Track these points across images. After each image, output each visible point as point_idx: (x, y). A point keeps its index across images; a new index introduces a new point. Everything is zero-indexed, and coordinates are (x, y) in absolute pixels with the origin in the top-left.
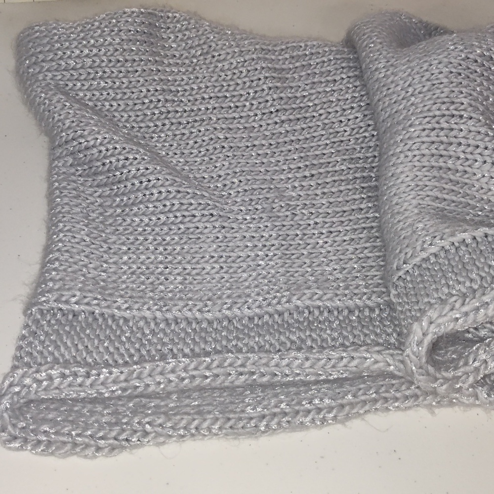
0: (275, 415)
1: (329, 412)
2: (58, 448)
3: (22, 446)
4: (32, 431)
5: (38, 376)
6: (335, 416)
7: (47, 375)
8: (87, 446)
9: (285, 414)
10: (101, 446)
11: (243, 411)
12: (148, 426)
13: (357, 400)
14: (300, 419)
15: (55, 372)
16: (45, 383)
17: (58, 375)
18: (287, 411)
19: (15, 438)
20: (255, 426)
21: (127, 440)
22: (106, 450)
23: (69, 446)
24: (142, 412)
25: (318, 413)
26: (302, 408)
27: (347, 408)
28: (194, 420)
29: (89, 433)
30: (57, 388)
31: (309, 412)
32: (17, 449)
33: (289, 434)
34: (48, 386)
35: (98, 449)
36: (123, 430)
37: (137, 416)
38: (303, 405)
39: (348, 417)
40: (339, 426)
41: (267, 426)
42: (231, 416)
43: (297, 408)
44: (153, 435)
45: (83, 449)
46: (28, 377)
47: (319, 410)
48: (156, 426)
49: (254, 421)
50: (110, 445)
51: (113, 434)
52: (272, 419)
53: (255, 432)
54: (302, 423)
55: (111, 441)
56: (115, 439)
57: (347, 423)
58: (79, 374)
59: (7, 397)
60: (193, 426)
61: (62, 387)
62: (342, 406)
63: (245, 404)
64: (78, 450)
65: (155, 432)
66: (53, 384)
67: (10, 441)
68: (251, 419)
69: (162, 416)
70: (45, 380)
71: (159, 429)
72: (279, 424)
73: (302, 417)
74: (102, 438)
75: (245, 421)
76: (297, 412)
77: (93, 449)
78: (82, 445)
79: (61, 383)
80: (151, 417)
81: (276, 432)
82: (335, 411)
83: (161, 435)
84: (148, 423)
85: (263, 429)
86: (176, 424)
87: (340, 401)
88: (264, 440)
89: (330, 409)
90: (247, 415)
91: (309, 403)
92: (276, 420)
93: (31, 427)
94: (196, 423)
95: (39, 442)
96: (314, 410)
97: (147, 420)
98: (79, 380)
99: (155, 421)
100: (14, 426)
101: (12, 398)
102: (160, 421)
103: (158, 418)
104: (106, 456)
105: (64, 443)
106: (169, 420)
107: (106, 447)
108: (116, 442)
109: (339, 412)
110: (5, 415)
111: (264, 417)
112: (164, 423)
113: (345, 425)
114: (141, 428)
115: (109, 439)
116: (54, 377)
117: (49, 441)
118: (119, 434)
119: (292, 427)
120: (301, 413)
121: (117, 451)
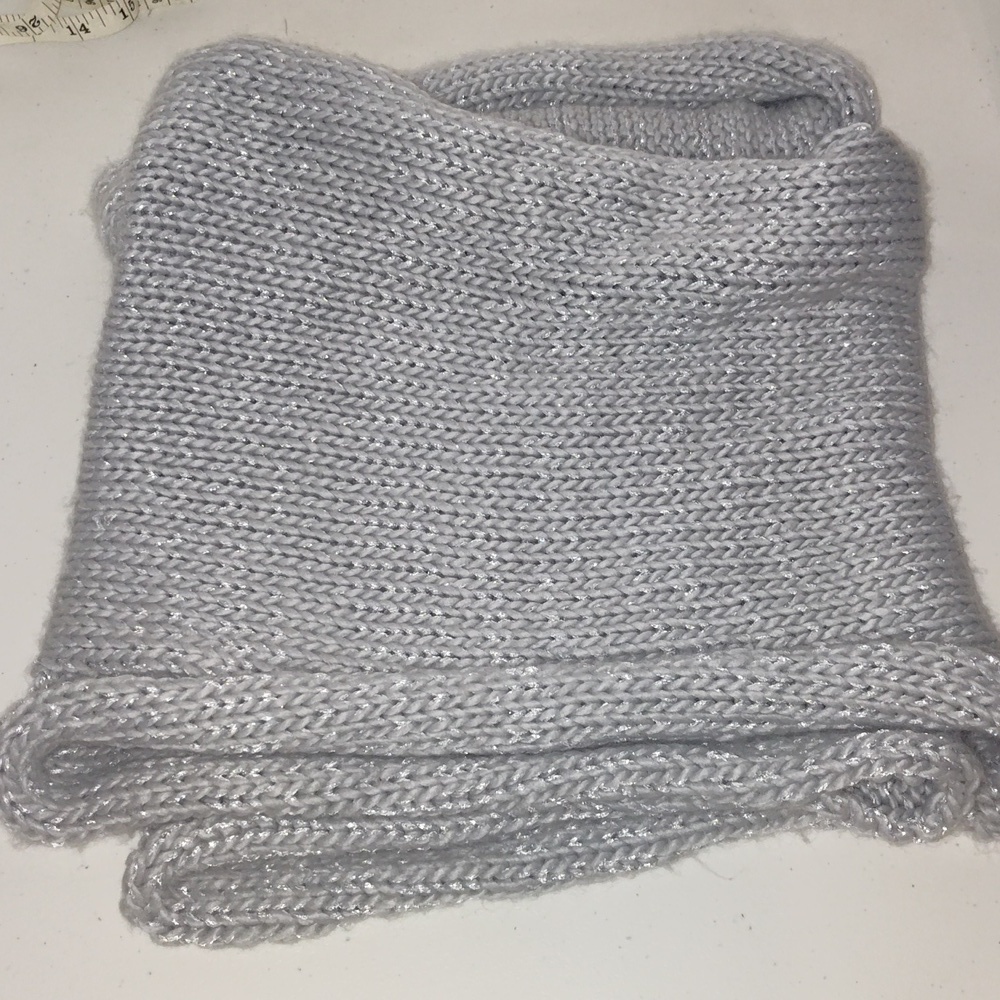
0: (560, 857)
1: (646, 850)
2: (238, 936)
3: (183, 939)
4: (196, 913)
5: (202, 833)
6: (655, 857)
7: (214, 830)
8: (283, 926)
9: (577, 856)
10: (303, 923)
11: (512, 853)
12: (368, 886)
13: (687, 830)
14: (599, 862)
15: (226, 826)
16: (212, 844)
17: (231, 830)
18: (579, 851)
19: (172, 927)
20: (531, 876)
21: (339, 910)
22: (312, 929)
23: (255, 931)
24: (358, 863)
25: (628, 853)
26: (602, 846)
27: (673, 844)
28: (437, 869)
29: (283, 906)
30: (231, 851)
31: (613, 851)
32: (177, 943)
33: (584, 887)
34: (218, 848)
35: (301, 928)
36: (333, 896)
37: (350, 870)
38: (604, 841)
39: (674, 857)
40: (661, 871)
41: (550, 875)
42: (492, 860)
43: (594, 846)
44: (376, 898)
45: (277, 932)
46: (187, 836)
47: (629, 848)
48: (380, 884)
49: (529, 867)
50: (315, 920)
51: (319, 903)
52: (557, 865)
53: (532, 887)
54: (603, 868)
55: (316, 915)
56: (323, 910)
57: (674, 866)
58: (262, 825)
59: (157, 870)
60: (436, 879)
61: (238, 848)
62: (665, 841)
63: (516, 842)
64: (270, 932)
65: (380, 892)
66: (224, 844)
67: (164, 934)
68: (524, 864)
69: (390, 867)
70: (212, 839)
71: (386, 889)
72: (567, 871)
73: (602, 859)
74: (303, 911)
75: (514, 868)
76: (595, 853)
77: (292, 929)
78: (275, 925)
79: (237, 843)
80: (373, 870)
81: (566, 885)
82: (653, 849)
83: (388, 897)
84: (369, 880)
85: (543, 880)
86: (410, 877)
87: (660, 833)
88: (548, 899)
89: (646, 846)
90: (517, 859)
91: (613, 837)
92: (562, 867)
93: (193, 908)
94: (441, 872)
95: (209, 929)
96: (622, 849)
97: (367, 874)
98: (263, 835)
99: (379, 876)
100: (168, 909)
101: (165, 870)
102: (386, 875)
103: (384, 871)
104: (312, 937)
105: (247, 927)
106: (401, 872)
107: (311, 925)
108: (325, 915)
109: (659, 850)
110: (156, 895)
111: (543, 861)
112: (394, 877)
113: (671, 869)
114: (359, 890)
115: (313, 912)
116: (226, 833)
117: (224, 927)
118: (327, 902)
119: (589, 876)
120: (601, 854)
121: (326, 929)
